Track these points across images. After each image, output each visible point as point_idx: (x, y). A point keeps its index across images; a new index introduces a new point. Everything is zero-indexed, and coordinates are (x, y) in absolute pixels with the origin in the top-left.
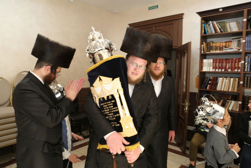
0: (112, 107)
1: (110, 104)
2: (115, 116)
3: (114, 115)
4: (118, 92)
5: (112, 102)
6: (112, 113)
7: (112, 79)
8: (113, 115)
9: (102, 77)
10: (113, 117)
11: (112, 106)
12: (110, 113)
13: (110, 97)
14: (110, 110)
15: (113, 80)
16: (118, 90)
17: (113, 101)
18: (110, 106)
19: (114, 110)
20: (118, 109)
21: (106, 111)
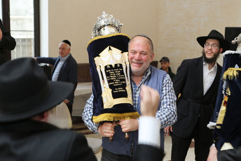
0: (120, 74)
1: (117, 71)
2: (122, 82)
3: (120, 81)
6: (118, 79)
7: (121, 51)
9: (112, 48)
10: (119, 83)
11: (119, 73)
12: (116, 79)
13: (118, 66)
14: (117, 77)
15: (122, 53)
16: (125, 62)
17: (120, 70)
18: (118, 73)
19: (121, 77)
20: (124, 77)
21: (112, 77)
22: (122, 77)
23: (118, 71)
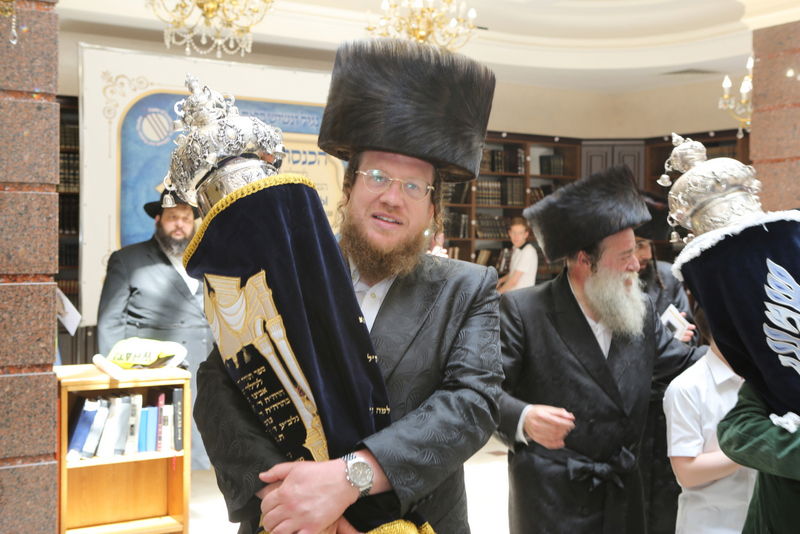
0: (265, 391)
1: (251, 382)
2: (282, 425)
3: (276, 423)
4: (265, 330)
5: (256, 376)
8: (273, 425)
9: (212, 280)
10: (275, 433)
11: (261, 387)
13: (246, 357)
14: (258, 408)
16: (265, 323)
17: (260, 371)
18: (256, 390)
19: (273, 402)
20: (286, 395)
22: (279, 399)
23: (253, 380)
